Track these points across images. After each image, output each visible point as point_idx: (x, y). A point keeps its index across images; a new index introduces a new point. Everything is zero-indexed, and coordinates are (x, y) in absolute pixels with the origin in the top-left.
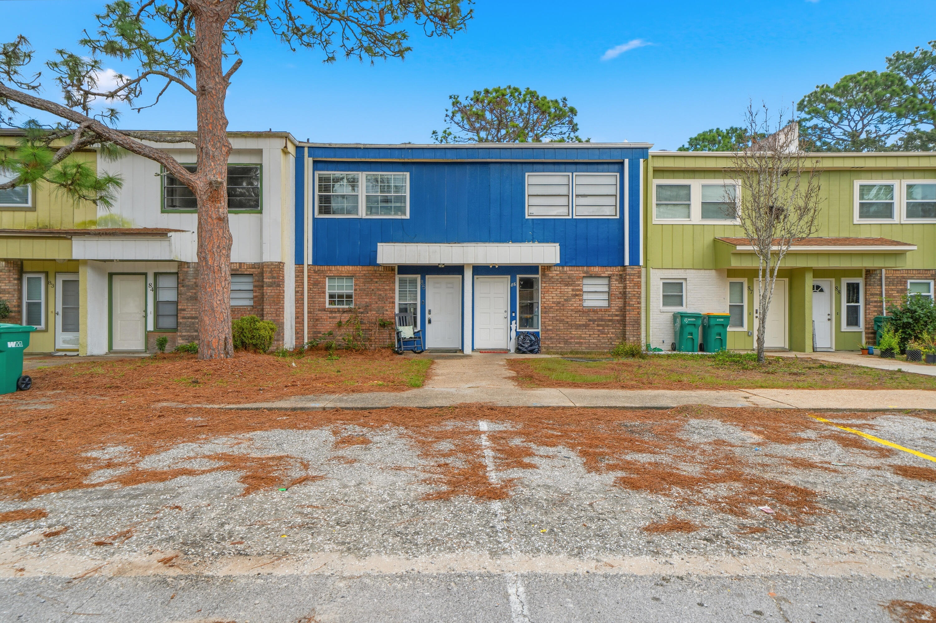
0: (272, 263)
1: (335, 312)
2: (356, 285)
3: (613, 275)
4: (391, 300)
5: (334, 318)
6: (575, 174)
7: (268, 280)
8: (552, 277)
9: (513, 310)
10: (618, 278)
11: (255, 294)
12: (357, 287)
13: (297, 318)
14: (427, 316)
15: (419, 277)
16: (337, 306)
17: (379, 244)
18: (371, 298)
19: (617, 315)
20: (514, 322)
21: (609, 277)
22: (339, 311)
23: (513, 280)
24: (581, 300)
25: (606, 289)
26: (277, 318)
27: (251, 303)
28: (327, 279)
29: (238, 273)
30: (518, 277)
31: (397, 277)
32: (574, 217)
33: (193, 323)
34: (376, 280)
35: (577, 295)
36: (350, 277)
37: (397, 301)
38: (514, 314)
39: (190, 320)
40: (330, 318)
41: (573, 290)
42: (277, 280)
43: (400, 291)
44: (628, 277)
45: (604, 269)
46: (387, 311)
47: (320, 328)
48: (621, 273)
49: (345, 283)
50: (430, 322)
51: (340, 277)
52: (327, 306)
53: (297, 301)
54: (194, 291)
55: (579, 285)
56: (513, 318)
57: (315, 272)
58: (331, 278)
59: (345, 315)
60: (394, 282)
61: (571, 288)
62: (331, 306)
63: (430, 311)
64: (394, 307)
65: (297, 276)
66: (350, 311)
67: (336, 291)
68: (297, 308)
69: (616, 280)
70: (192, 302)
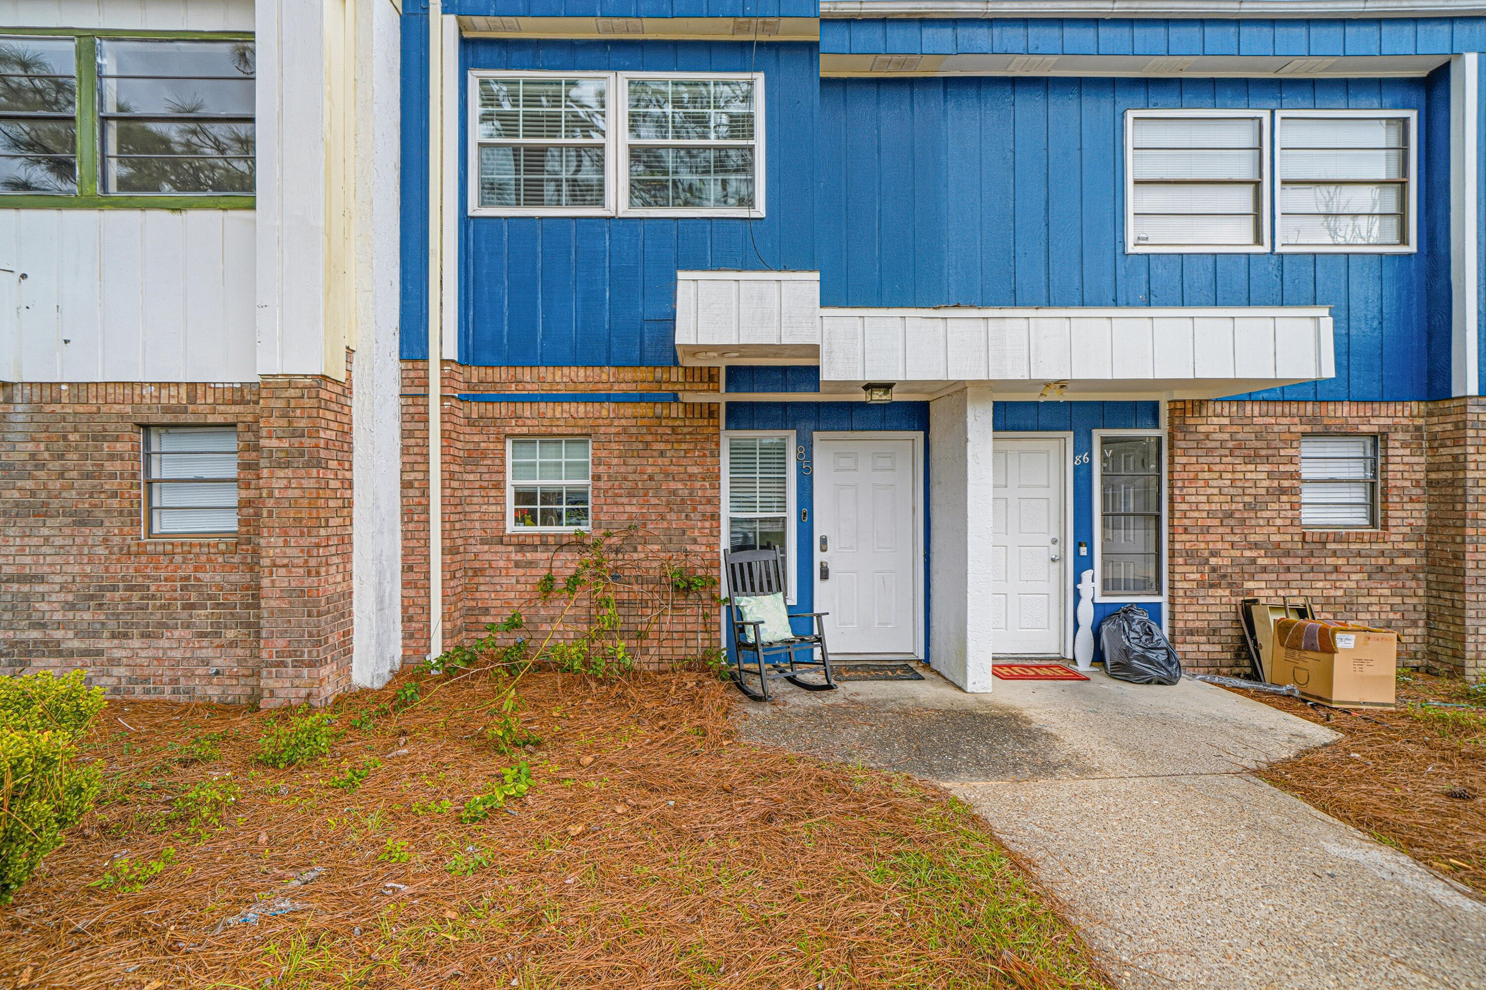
0: (290, 380)
1: (534, 548)
2: (597, 463)
3: (1395, 428)
4: (709, 509)
5: (531, 564)
6: (1279, 114)
7: (274, 443)
8: (1207, 435)
9: (1083, 536)
10: (1408, 437)
11: (244, 494)
12: (602, 469)
13: (407, 568)
14: (818, 557)
15: (791, 437)
16: (539, 529)
17: (681, 275)
18: (646, 504)
19: (1406, 554)
20: (1086, 575)
21: (1378, 439)
22: (544, 542)
23: (1083, 446)
24: (1295, 506)
25: (1357, 471)
26: (308, 582)
27: (229, 523)
28: (509, 443)
29: (182, 419)
30: (1097, 434)
31: (726, 438)
32: (1279, 249)
33: (27, 598)
34: (662, 446)
35: (1283, 491)
36: (580, 438)
37: (726, 512)
38: (1084, 551)
39: (15, 587)
40: (517, 565)
41: (1270, 475)
42: (307, 442)
43: (732, 481)
44: (1471, 433)
45: (1368, 410)
46: (695, 541)
47: (485, 595)
48: (1420, 422)
49: (565, 455)
50: (825, 575)
51: (550, 438)
52: (511, 527)
53: (407, 513)
54: (29, 484)
55: (1291, 460)
56: (1083, 564)
57: (470, 422)
58: (521, 440)
59: (565, 555)
60: (716, 455)
61: (1267, 468)
62: (523, 529)
63: (824, 541)
64: (715, 532)
65: (406, 434)
66: (579, 543)
67: (538, 482)
68: (407, 536)
69: (1404, 445)
70: (21, 522)
